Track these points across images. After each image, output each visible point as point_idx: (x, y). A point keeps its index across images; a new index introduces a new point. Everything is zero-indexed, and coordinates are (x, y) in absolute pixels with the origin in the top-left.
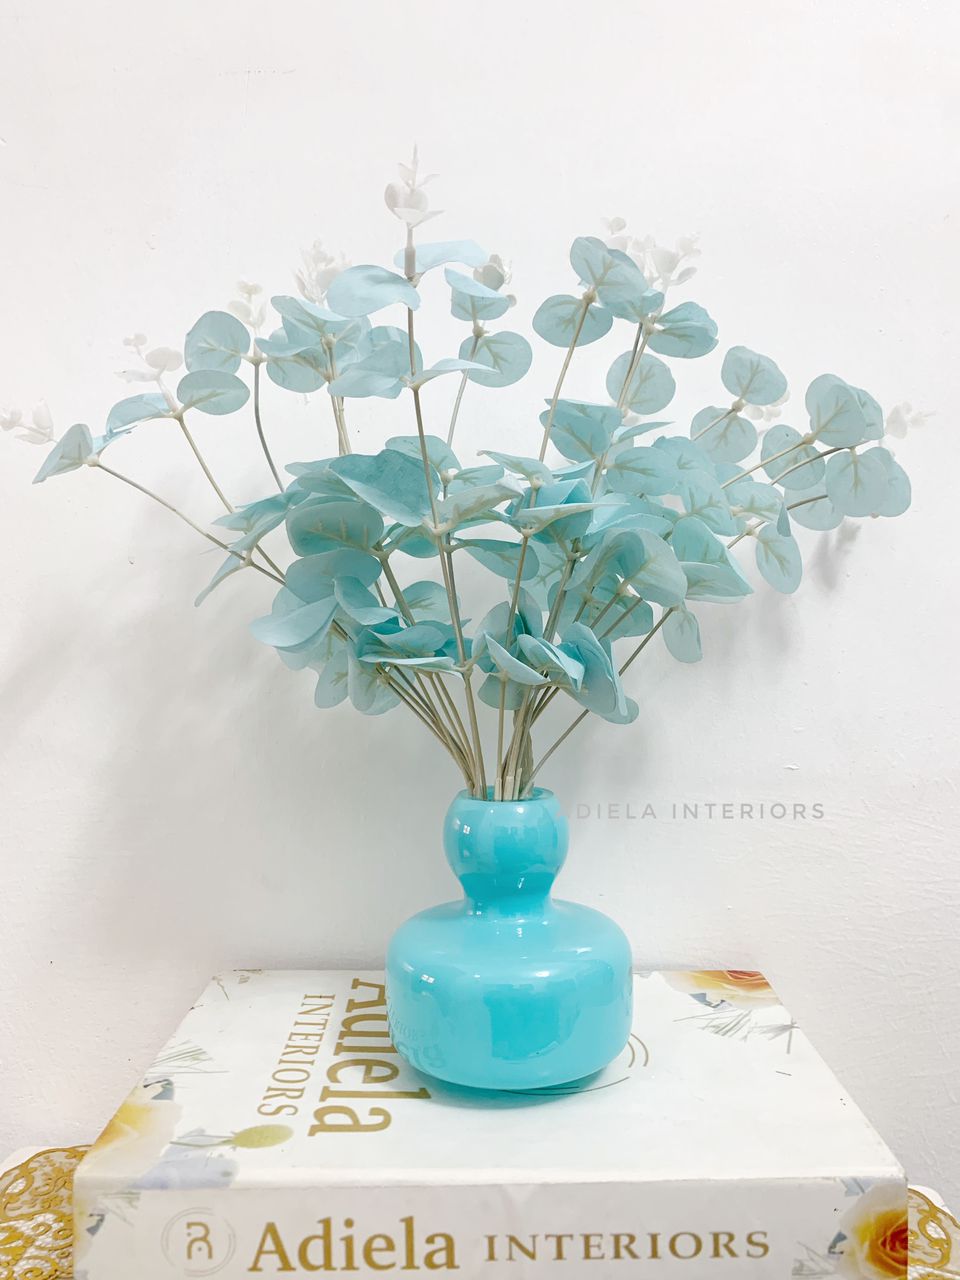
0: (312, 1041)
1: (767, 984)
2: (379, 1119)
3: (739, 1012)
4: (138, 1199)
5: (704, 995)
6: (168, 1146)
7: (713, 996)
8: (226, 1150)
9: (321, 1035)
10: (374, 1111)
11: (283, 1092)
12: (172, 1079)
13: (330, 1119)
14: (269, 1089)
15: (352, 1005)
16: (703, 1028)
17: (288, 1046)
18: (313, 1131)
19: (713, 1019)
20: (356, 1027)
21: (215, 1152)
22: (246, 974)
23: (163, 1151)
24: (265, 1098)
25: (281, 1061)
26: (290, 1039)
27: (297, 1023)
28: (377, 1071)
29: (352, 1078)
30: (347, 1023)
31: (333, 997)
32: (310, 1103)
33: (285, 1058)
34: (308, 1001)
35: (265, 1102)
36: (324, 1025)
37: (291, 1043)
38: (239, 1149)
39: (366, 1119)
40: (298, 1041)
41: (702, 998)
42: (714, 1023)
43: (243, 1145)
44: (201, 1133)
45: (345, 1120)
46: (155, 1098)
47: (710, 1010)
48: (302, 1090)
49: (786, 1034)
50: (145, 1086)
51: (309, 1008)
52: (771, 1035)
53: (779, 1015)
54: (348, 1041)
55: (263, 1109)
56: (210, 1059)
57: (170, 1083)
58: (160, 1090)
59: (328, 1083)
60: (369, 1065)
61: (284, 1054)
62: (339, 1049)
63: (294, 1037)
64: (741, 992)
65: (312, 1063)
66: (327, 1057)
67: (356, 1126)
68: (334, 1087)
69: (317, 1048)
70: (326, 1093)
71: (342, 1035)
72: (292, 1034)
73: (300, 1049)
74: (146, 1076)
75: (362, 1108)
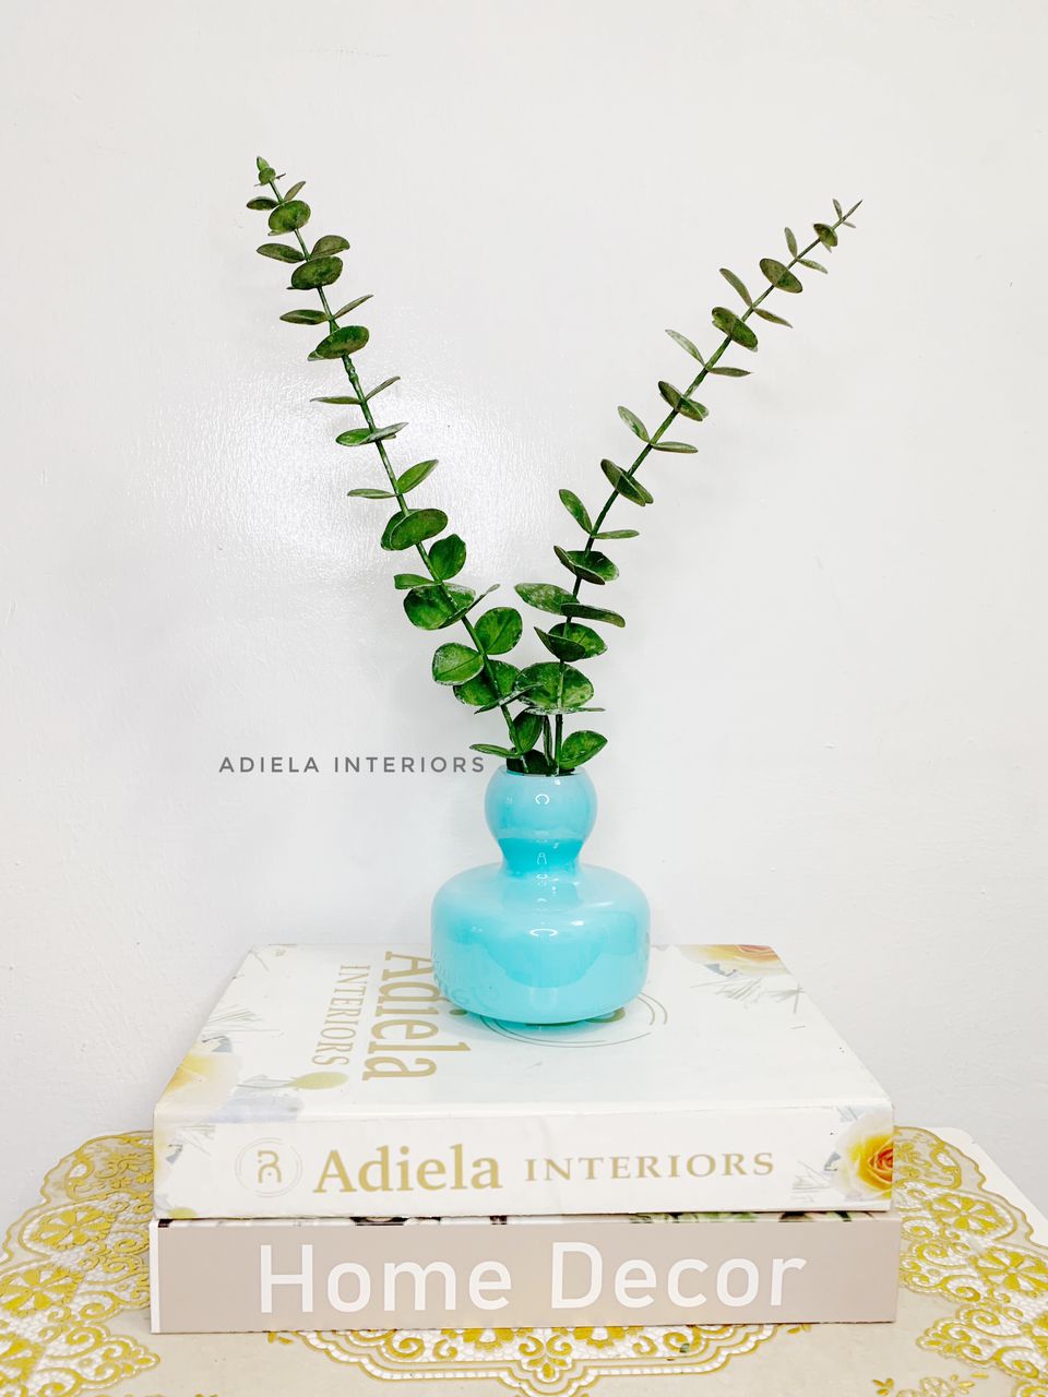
0: (354, 1005)
1: (776, 956)
2: (425, 1067)
3: (748, 981)
4: (213, 1131)
5: (718, 966)
6: (236, 1088)
7: (726, 966)
8: (290, 1091)
9: (362, 1000)
10: (419, 1061)
11: (333, 1046)
12: (228, 1036)
13: (379, 1067)
14: (320, 1044)
15: (387, 975)
16: (717, 993)
17: (331, 1009)
18: (366, 1077)
19: (726, 986)
20: (393, 993)
21: (282, 1092)
22: (281, 948)
23: (233, 1091)
24: (317, 1051)
25: (327, 1022)
26: (332, 1003)
27: (336, 990)
28: (418, 1029)
29: (395, 1035)
30: (385, 990)
31: (368, 968)
32: (360, 1055)
33: (330, 1019)
34: (344, 971)
35: (319, 1054)
36: (363, 991)
37: (333, 1007)
38: (301, 1089)
39: (412, 1067)
40: (339, 1005)
41: (715, 968)
42: (728, 988)
43: (302, 1087)
44: (264, 1078)
45: (396, 1068)
46: (215, 1051)
47: (723, 978)
48: (351, 1045)
49: (794, 997)
50: (204, 1041)
51: (344, 977)
52: (778, 999)
53: (786, 982)
54: (387, 1005)
55: (318, 1060)
56: (259, 1020)
57: (227, 1039)
58: (219, 1044)
59: (374, 1039)
60: (410, 1024)
61: (329, 1016)
62: (380, 1011)
63: (335, 1002)
64: (752, 963)
65: (356, 1023)
66: (369, 1018)
67: (405, 1073)
68: (380, 1042)
69: (359, 1010)
70: (373, 1047)
71: (381, 1000)
72: (334, 1000)
73: (343, 1012)
74: (204, 1033)
75: (409, 1059)
